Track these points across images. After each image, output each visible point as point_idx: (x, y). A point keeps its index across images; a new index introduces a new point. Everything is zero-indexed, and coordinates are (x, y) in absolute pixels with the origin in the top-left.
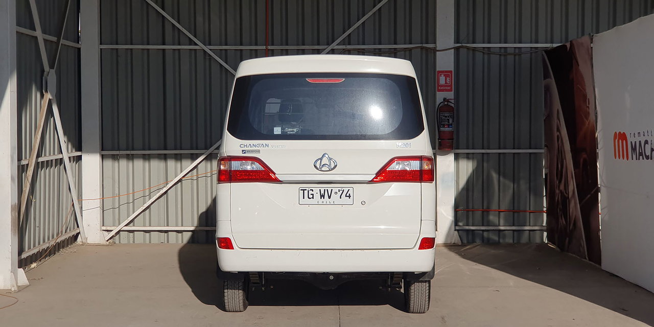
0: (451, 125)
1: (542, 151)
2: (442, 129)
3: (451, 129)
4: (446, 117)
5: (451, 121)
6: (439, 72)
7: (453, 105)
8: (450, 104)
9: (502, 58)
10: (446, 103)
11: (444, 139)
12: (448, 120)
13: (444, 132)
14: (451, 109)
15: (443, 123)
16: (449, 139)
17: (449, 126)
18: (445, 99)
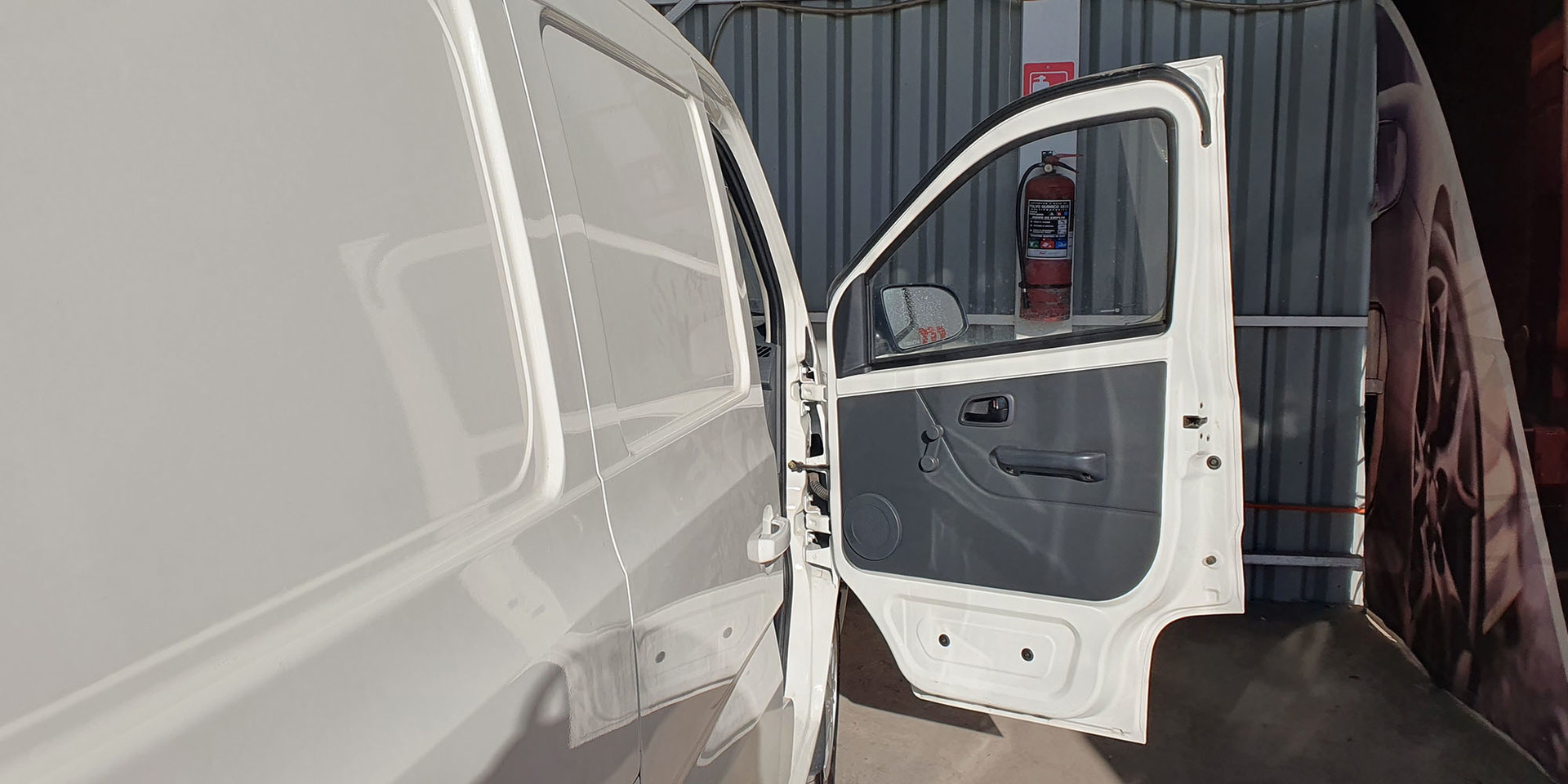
0: (1065, 239)
1: (1362, 322)
2: (1033, 253)
3: (1062, 253)
4: (1046, 213)
5: (1062, 228)
6: (1030, 67)
7: (1072, 176)
8: (1061, 170)
9: (1240, 21)
10: (1048, 168)
11: (1036, 286)
12: (1055, 223)
13: (1038, 263)
14: (1065, 189)
15: (1037, 234)
16: (1053, 286)
17: (1056, 242)
18: (1047, 157)
